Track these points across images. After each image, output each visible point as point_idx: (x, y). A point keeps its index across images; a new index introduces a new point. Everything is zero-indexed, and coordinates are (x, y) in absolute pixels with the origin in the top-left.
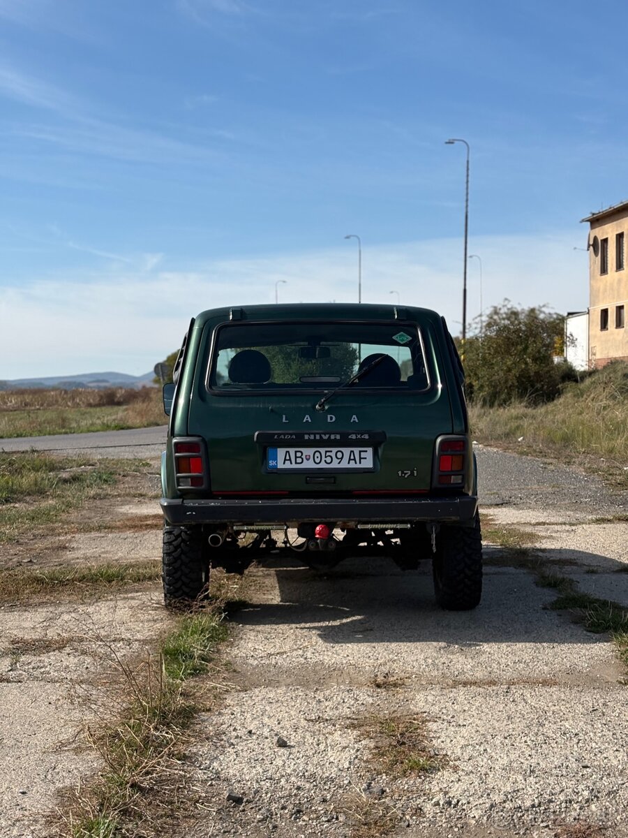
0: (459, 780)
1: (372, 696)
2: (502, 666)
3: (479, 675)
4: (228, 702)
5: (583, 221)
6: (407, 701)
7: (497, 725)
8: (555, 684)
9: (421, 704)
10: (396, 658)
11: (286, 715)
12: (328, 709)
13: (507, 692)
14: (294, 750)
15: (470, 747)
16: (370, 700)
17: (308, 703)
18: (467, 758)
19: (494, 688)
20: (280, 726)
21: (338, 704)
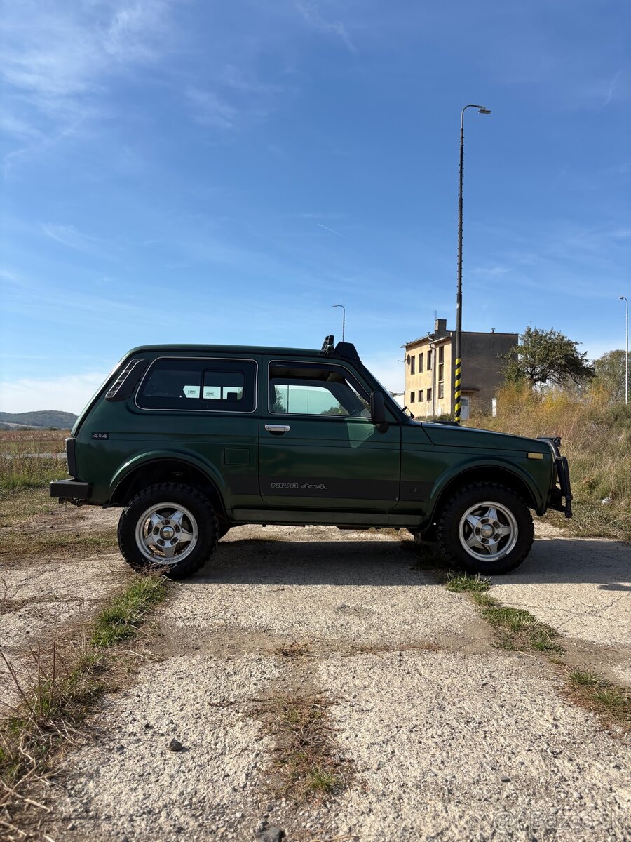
0: (371, 811)
1: (279, 668)
2: (390, 628)
3: (373, 638)
4: (141, 677)
5: (402, 347)
6: (311, 673)
7: (399, 709)
8: (440, 648)
9: (324, 678)
10: (301, 619)
11: (192, 696)
12: (234, 687)
13: (400, 660)
14: (188, 755)
15: (376, 746)
16: (276, 672)
17: (218, 678)
18: (375, 766)
19: (389, 655)
20: (182, 714)
21: (246, 679)
